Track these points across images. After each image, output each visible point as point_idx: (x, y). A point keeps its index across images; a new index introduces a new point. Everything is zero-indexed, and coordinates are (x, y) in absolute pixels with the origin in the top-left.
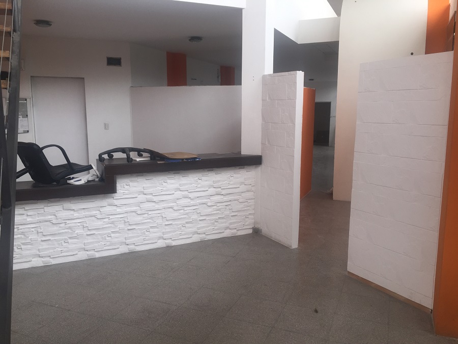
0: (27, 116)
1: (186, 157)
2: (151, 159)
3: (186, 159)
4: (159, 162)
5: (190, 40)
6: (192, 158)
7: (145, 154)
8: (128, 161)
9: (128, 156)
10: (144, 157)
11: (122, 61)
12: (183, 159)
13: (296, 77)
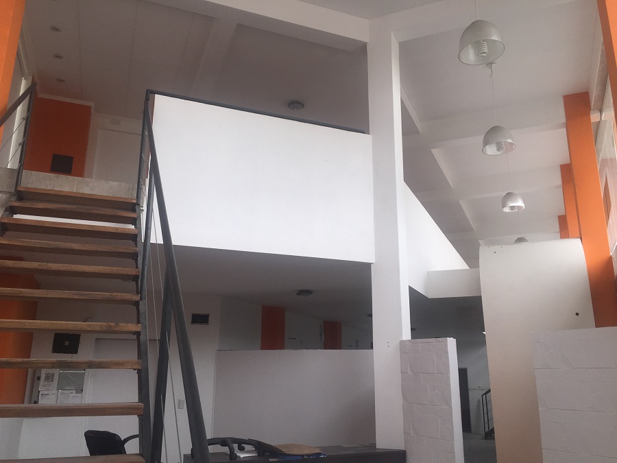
0: (82, 390)
1: (306, 452)
2: (259, 455)
3: (307, 456)
4: (271, 460)
5: (297, 294)
6: (315, 454)
7: (248, 447)
8: (231, 458)
9: (232, 450)
10: (248, 452)
11: (210, 318)
12: (303, 456)
13: (446, 345)
